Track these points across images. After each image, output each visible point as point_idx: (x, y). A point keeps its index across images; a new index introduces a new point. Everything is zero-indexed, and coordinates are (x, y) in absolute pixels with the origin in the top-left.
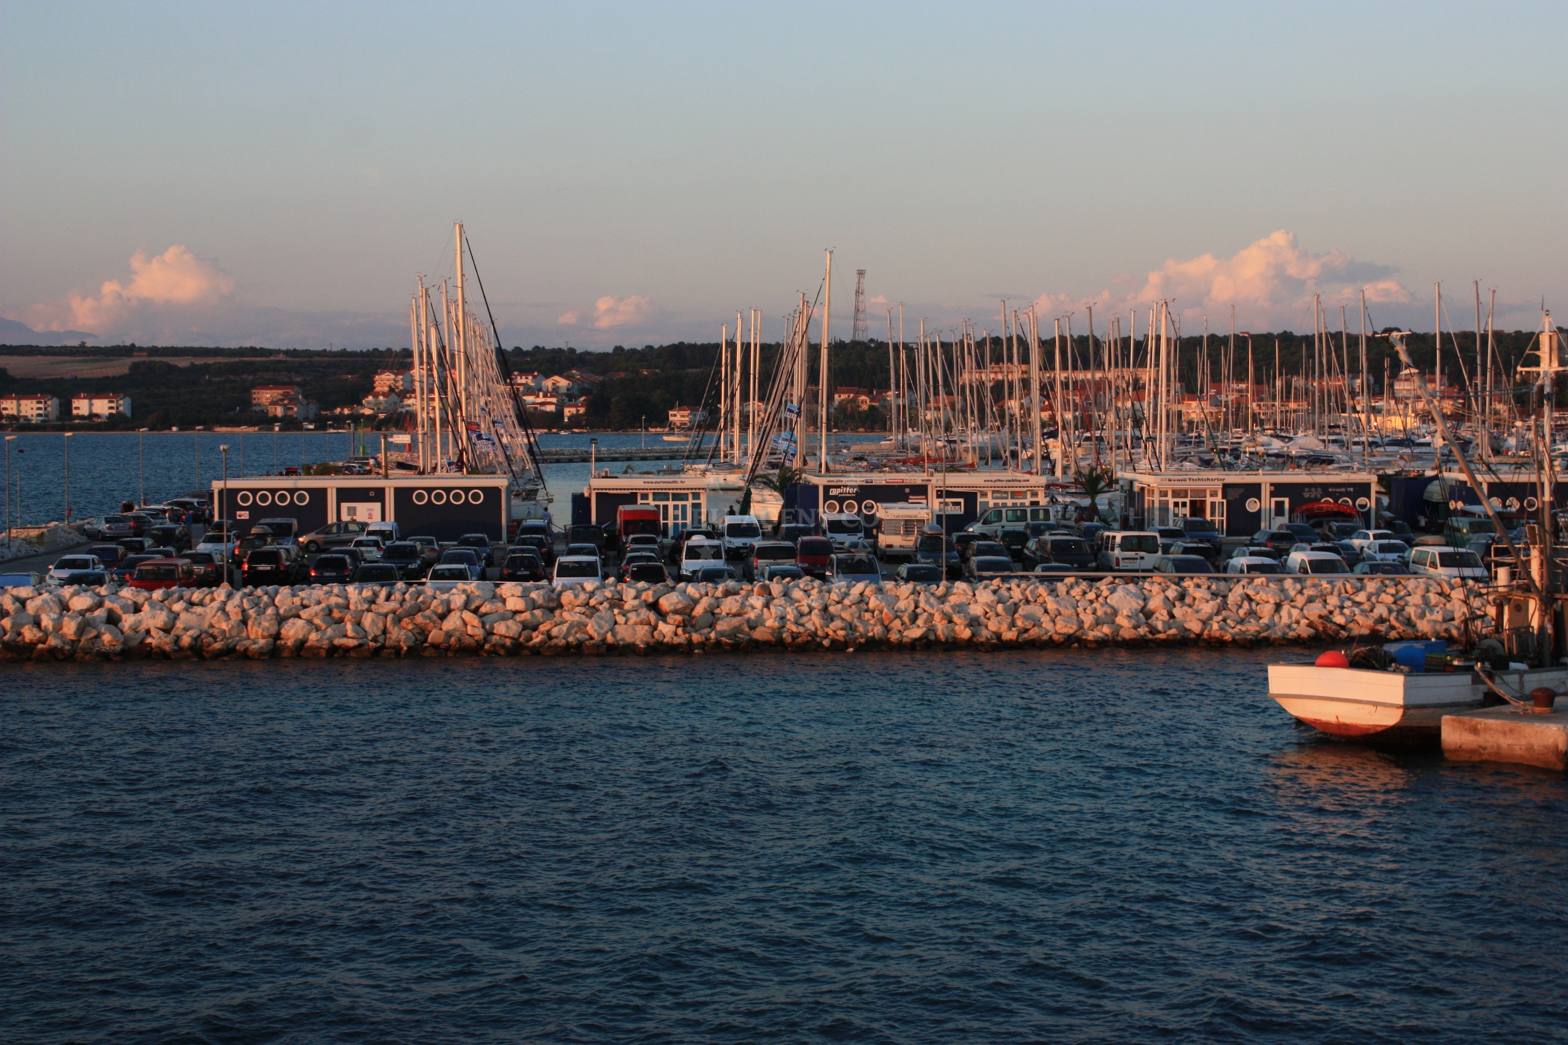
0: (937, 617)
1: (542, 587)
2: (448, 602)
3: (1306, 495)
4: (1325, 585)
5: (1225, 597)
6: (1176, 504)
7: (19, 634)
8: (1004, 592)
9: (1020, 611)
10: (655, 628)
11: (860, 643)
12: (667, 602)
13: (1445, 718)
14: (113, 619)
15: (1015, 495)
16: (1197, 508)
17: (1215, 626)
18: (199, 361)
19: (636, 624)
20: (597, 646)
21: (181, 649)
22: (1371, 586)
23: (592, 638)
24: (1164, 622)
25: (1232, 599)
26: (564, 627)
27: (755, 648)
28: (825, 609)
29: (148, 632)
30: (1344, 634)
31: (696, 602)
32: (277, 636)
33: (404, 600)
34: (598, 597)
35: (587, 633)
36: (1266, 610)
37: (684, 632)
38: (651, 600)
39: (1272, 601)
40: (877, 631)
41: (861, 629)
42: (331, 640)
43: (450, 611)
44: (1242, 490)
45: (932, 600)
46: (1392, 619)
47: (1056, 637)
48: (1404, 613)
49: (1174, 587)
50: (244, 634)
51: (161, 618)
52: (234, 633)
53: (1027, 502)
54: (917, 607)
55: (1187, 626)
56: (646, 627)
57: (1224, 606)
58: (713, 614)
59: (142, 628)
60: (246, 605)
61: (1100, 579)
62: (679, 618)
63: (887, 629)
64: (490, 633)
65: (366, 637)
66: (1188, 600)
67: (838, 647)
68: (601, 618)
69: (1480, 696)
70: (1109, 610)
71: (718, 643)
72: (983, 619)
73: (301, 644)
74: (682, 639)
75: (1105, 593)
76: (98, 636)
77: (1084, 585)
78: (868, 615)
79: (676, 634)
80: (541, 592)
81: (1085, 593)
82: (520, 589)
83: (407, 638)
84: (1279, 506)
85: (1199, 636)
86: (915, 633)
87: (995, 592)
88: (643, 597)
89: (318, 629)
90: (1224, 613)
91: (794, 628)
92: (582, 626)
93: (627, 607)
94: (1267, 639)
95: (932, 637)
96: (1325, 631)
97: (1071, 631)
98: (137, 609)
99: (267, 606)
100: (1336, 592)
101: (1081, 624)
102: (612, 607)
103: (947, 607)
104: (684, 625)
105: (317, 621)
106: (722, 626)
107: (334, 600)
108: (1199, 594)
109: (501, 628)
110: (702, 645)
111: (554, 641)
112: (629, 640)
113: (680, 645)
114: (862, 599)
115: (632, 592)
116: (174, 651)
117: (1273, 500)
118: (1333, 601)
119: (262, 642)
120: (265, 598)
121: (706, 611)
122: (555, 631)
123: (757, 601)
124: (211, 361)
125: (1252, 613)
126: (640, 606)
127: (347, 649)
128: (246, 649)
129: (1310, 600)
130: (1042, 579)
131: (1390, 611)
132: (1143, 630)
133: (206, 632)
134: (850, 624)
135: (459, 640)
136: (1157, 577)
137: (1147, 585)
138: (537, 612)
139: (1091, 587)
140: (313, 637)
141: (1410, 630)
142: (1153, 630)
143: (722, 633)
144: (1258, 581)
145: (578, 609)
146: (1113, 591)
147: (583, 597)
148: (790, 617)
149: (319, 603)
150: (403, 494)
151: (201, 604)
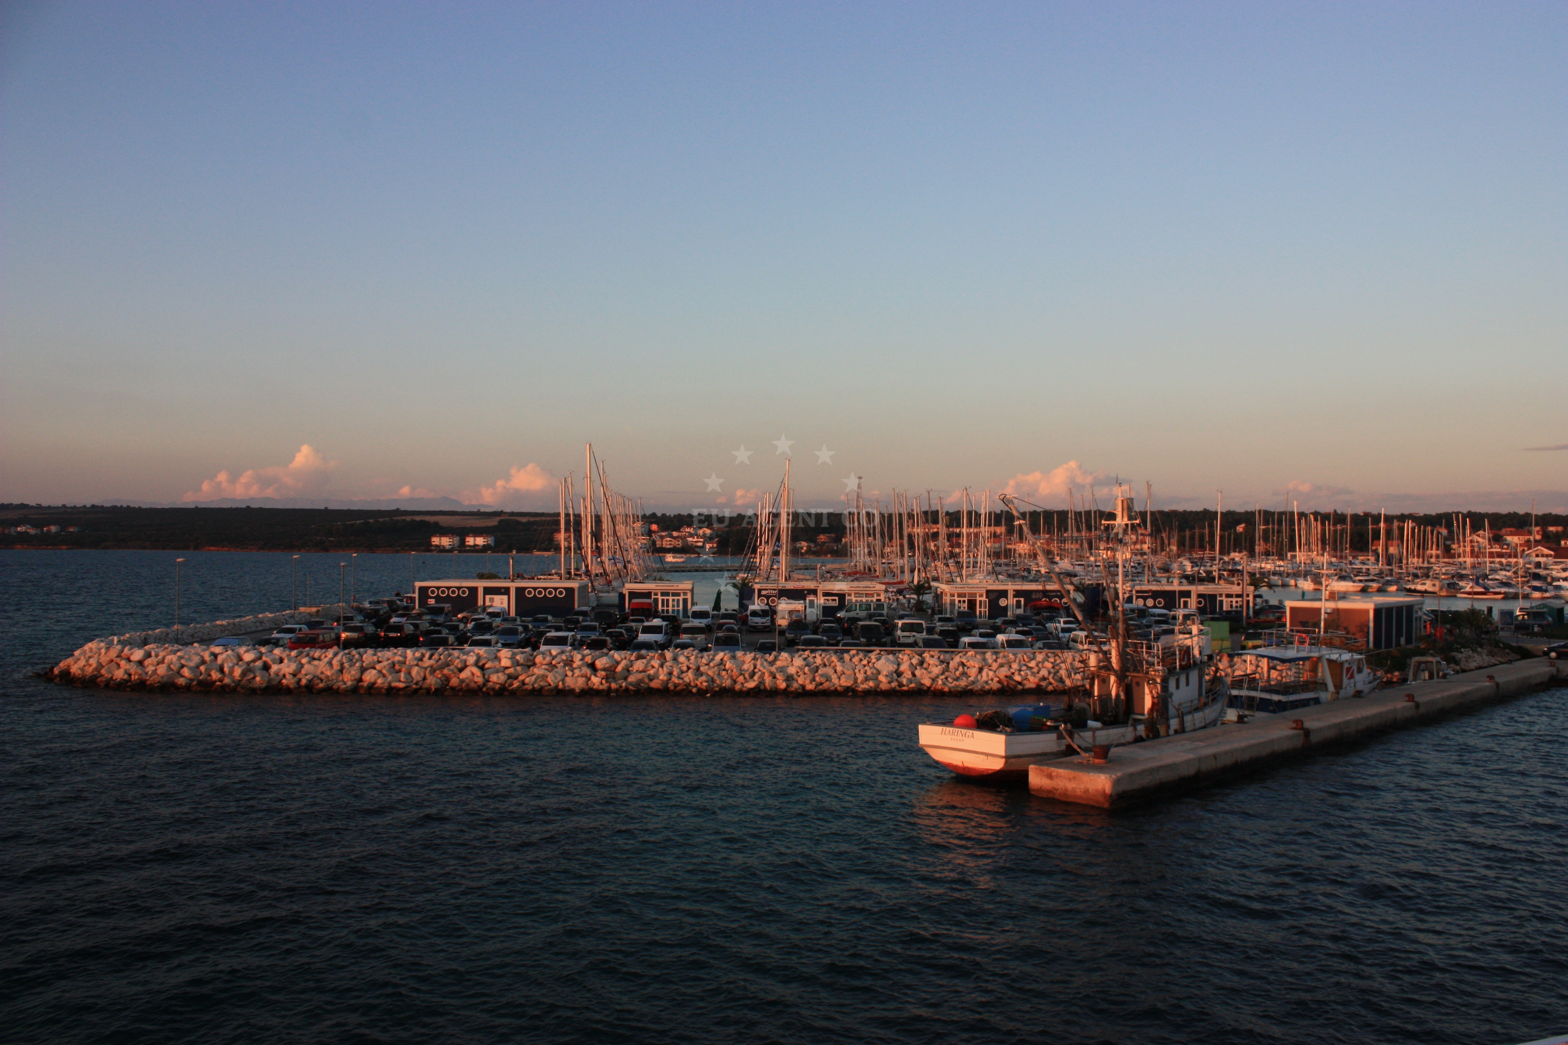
0: (767, 675)
1: (525, 652)
2: (465, 661)
3: (1034, 597)
4: (1011, 656)
5: (948, 663)
6: (960, 601)
7: (210, 675)
8: (811, 660)
9: (820, 672)
10: (589, 679)
11: (716, 691)
12: (599, 663)
13: (1031, 767)
14: (266, 667)
15: (867, 595)
16: (972, 604)
17: (940, 682)
18: (532, 519)
19: (578, 676)
20: (551, 690)
21: (300, 687)
22: (1040, 657)
23: (550, 685)
24: (908, 679)
25: (952, 664)
26: (533, 678)
27: (651, 692)
28: (698, 669)
29: (284, 676)
30: (1020, 687)
31: (618, 663)
32: (360, 680)
33: (440, 659)
34: (558, 659)
35: (547, 682)
36: (973, 672)
37: (607, 682)
38: (590, 662)
39: (977, 666)
40: (727, 683)
41: (718, 682)
42: (390, 684)
43: (466, 666)
44: (997, 594)
45: (765, 663)
46: (1050, 678)
47: (839, 688)
48: (1059, 674)
49: (917, 657)
50: (341, 678)
51: (293, 667)
52: (334, 677)
53: (874, 599)
54: (755, 668)
55: (922, 682)
56: (584, 679)
57: (947, 669)
58: (628, 671)
59: (282, 673)
60: (344, 660)
61: (871, 651)
62: (603, 673)
63: (735, 682)
64: (488, 681)
65: (412, 681)
66: (925, 665)
67: (702, 692)
68: (557, 672)
69: (1063, 748)
70: (875, 671)
71: (627, 689)
72: (795, 676)
73: (372, 686)
74: (605, 686)
75: (874, 660)
76: (254, 678)
77: (861, 655)
78: (724, 673)
79: (602, 683)
80: (523, 656)
81: (861, 660)
82: (510, 653)
83: (436, 683)
84: (1018, 602)
85: (929, 688)
86: (751, 684)
87: (805, 659)
88: (586, 659)
89: (384, 676)
90: (947, 674)
91: (676, 681)
92: (544, 677)
93: (575, 665)
94: (971, 690)
95: (762, 687)
96: (1008, 685)
97: (849, 685)
98: (281, 661)
99: (357, 661)
100: (1017, 661)
101: (856, 679)
102: (565, 665)
103: (773, 669)
104: (607, 678)
105: (384, 671)
106: (632, 679)
107: (397, 658)
108: (932, 661)
109: (494, 678)
110: (617, 690)
111: (526, 687)
112: (572, 686)
113: (603, 691)
114: (722, 662)
115: (579, 656)
116: (296, 688)
117: (1015, 599)
118: (1015, 666)
119: (349, 683)
120: (357, 656)
121: (623, 669)
122: (527, 680)
123: (656, 663)
124: (538, 519)
125: (964, 674)
126: (583, 665)
127: (399, 689)
128: (339, 688)
129: (1001, 666)
130: (836, 652)
131: (1049, 673)
132: (894, 685)
133: (318, 677)
134: (712, 678)
135: (468, 685)
136: (908, 651)
137: (900, 656)
138: (519, 668)
139: (865, 656)
140: (380, 681)
141: (1060, 685)
142: (901, 685)
143: (631, 684)
144: (970, 654)
145: (544, 667)
146: (878, 659)
147: (548, 659)
148: (675, 673)
149: (389, 659)
150: (520, 591)
151: (319, 659)
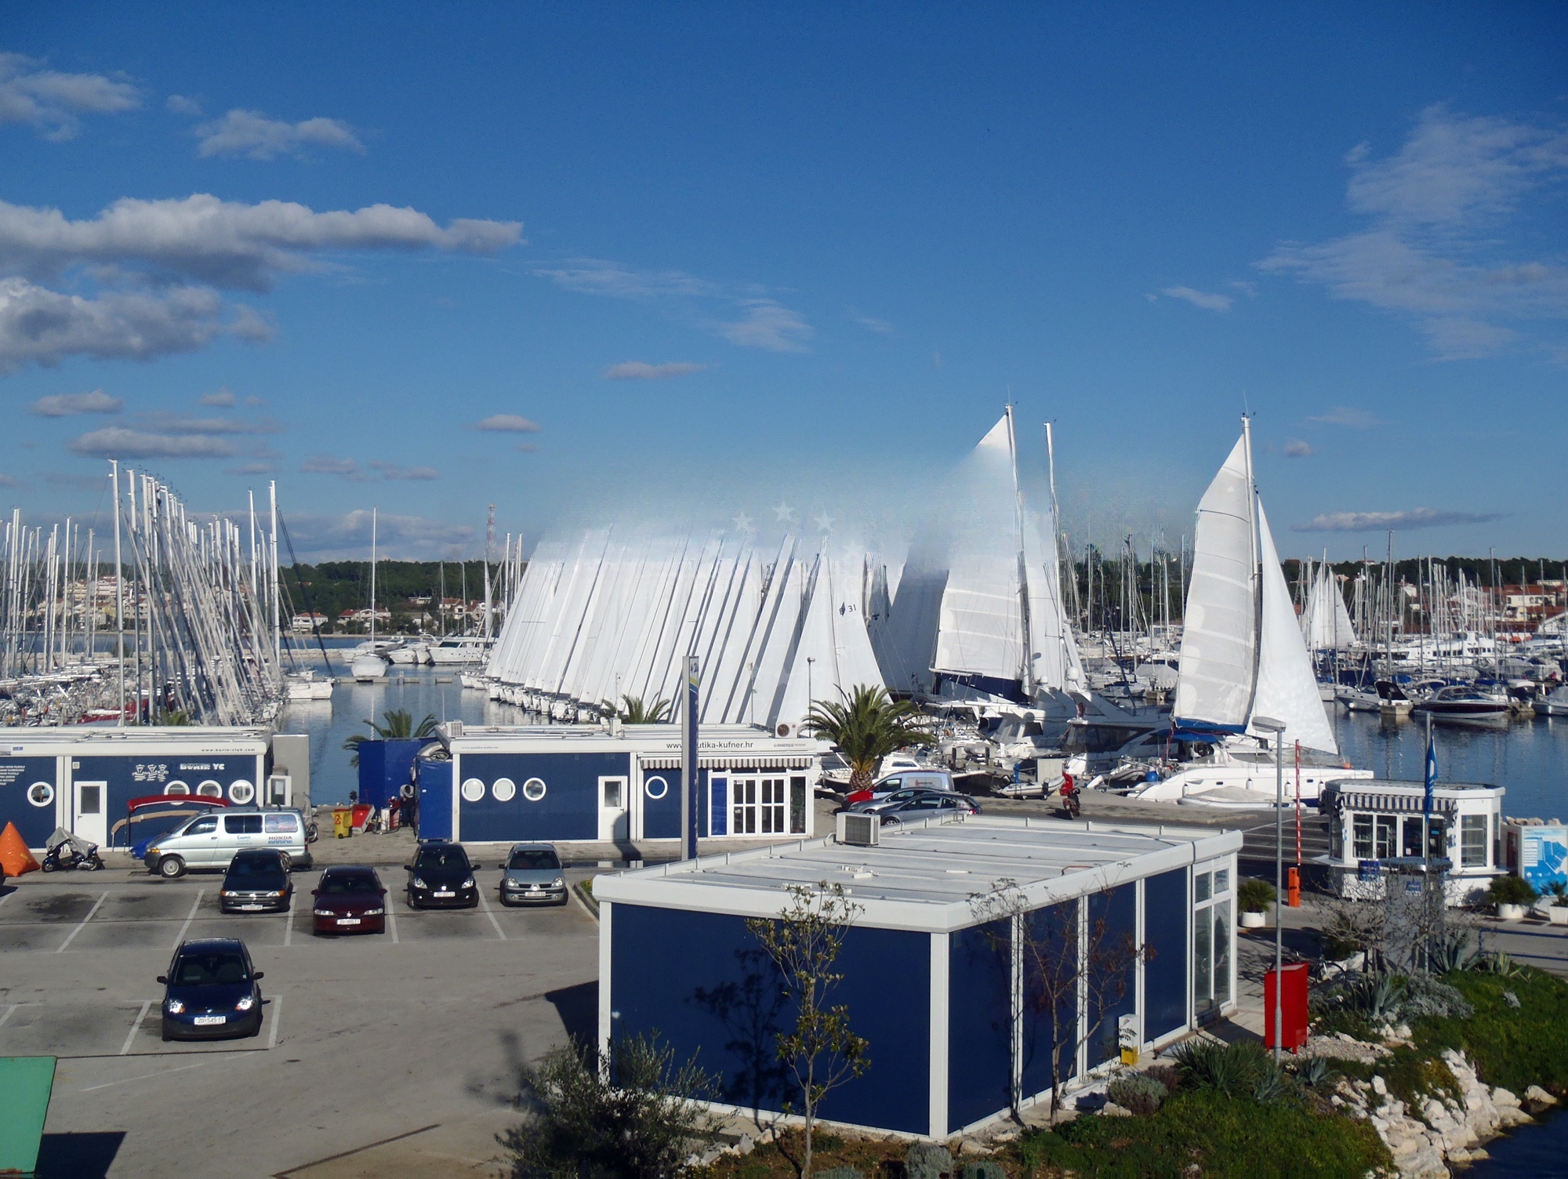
3: (139, 777)
44: (21, 768)
84: (90, 794)
117: (79, 785)
